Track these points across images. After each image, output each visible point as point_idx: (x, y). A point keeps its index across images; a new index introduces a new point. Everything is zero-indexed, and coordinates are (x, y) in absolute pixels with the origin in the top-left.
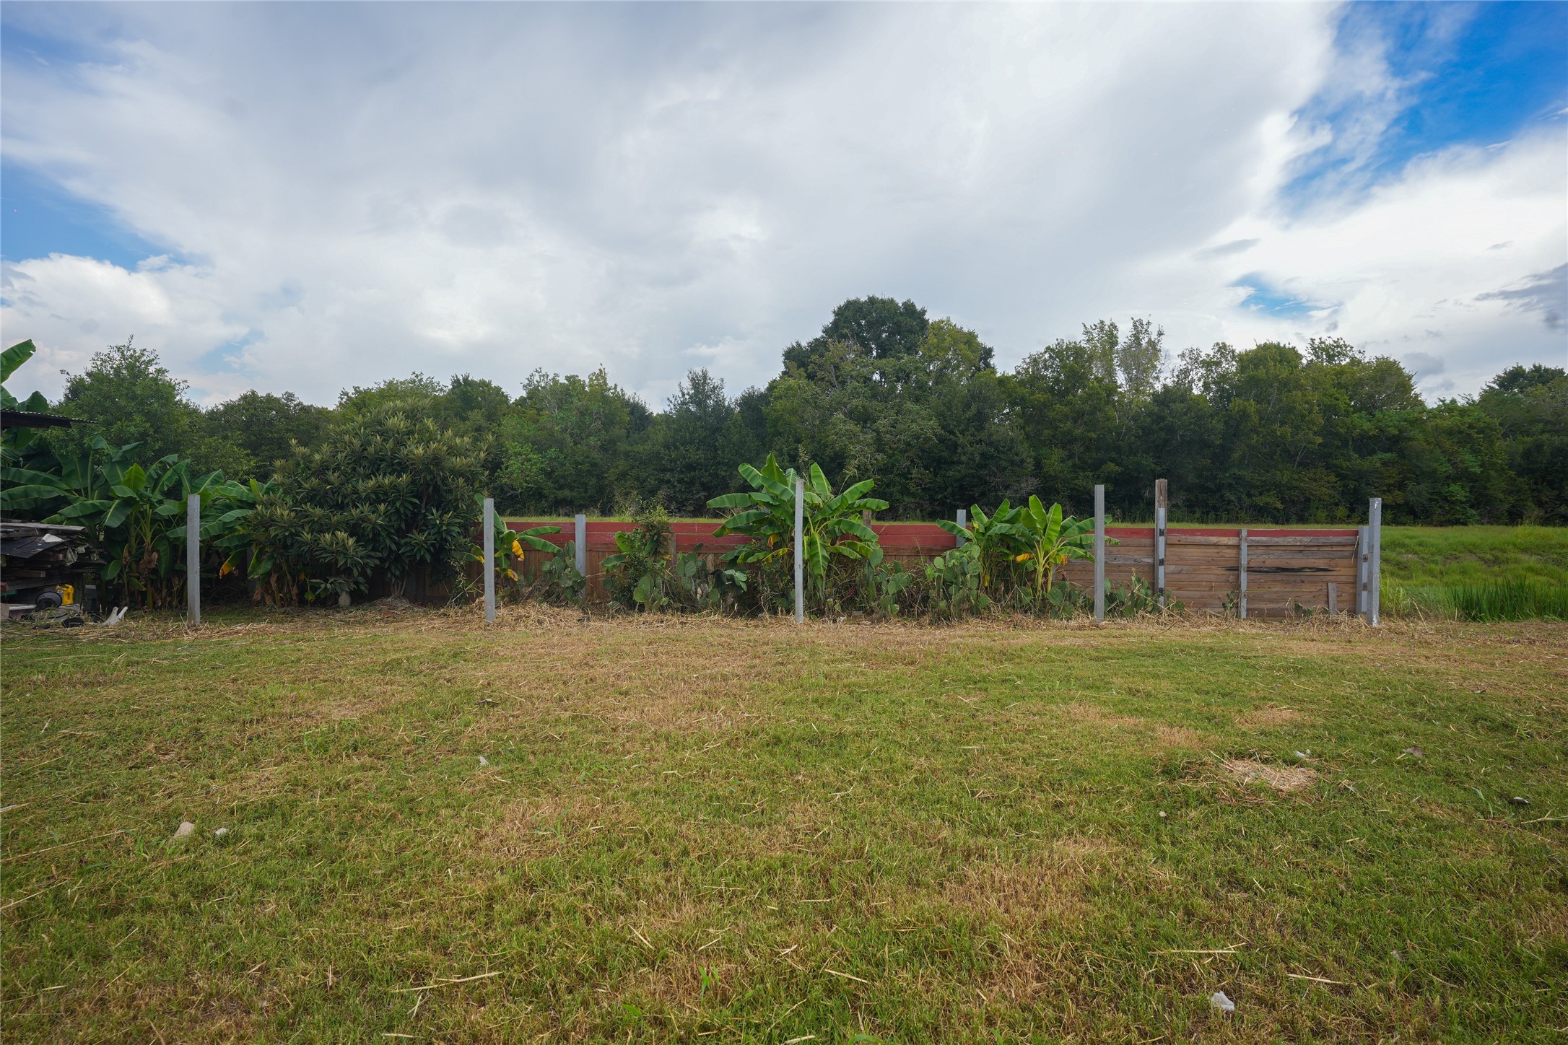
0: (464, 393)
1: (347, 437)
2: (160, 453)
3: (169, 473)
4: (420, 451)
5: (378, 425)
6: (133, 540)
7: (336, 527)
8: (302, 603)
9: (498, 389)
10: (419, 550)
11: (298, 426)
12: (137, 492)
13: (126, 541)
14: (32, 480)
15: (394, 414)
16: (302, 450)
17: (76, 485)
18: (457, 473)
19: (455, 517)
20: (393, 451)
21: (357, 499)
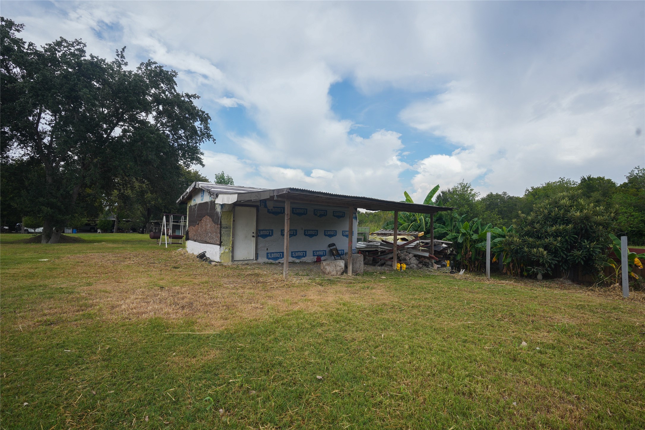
0: (588, 184)
1: (541, 210)
2: (473, 218)
3: (475, 224)
4: (578, 214)
5: (556, 204)
6: (464, 248)
7: (538, 247)
8: (522, 276)
9: (609, 181)
10: (578, 259)
11: (508, 205)
12: (466, 231)
13: (462, 247)
14: (439, 227)
15: (563, 198)
16: (524, 215)
17: (449, 229)
18: (598, 224)
19: (598, 244)
20: (563, 214)
21: (547, 235)
